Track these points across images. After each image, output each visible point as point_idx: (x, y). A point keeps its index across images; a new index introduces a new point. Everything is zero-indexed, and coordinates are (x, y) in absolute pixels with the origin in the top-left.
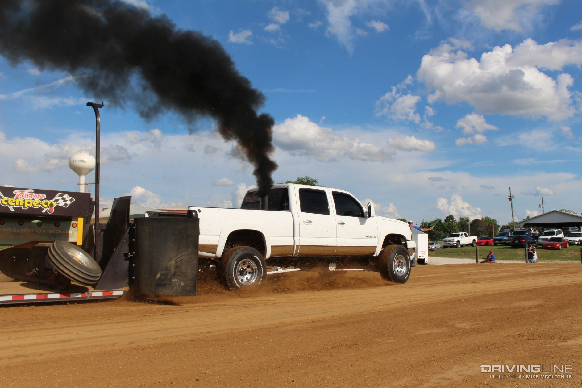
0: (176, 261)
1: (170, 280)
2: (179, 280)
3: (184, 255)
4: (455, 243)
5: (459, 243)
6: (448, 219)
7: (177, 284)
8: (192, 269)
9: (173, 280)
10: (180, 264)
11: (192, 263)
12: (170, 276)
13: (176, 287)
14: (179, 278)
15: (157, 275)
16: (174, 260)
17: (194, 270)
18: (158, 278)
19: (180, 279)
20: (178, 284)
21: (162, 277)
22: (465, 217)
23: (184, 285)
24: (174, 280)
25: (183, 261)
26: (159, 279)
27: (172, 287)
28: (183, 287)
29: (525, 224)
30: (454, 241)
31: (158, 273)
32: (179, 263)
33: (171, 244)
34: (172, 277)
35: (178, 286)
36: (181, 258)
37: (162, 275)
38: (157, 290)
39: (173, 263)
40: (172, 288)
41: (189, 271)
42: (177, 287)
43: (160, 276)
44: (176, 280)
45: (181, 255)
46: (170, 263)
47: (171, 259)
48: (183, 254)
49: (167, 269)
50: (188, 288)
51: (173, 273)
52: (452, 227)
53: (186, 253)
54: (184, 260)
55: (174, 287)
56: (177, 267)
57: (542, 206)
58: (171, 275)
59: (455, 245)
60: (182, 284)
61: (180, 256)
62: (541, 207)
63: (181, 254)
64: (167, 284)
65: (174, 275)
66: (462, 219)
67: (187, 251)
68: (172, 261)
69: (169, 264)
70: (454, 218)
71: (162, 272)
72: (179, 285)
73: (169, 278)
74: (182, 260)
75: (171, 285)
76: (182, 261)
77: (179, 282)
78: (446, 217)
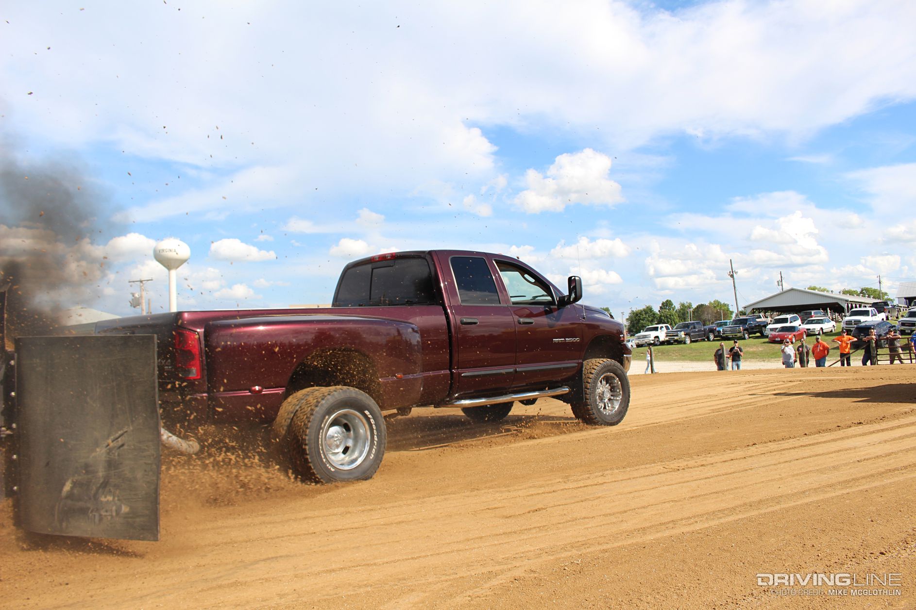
0: (109, 449)
1: (96, 497)
2: (116, 498)
3: (126, 432)
4: (652, 340)
5: (658, 339)
6: (664, 306)
7: (111, 510)
8: (145, 471)
9: (103, 499)
10: (119, 455)
11: (147, 453)
12: (94, 488)
13: (109, 518)
14: (117, 492)
15: (63, 485)
16: (105, 445)
17: (151, 473)
18: (68, 492)
19: (118, 497)
20: (114, 508)
21: (75, 491)
22: (687, 302)
23: (128, 513)
24: (105, 497)
25: (125, 447)
26: (70, 496)
27: (101, 515)
28: (126, 516)
29: (753, 309)
30: (650, 337)
31: (66, 480)
32: (116, 454)
33: (94, 405)
34: (100, 490)
35: (114, 514)
36: (119, 439)
37: (75, 484)
38: (64, 524)
39: (100, 453)
40: (101, 519)
41: (139, 475)
42: (112, 516)
43: (72, 488)
44: (110, 498)
45: (120, 433)
46: (94, 454)
47: (97, 444)
48: (125, 430)
49: (87, 468)
50: (138, 520)
51: (101, 480)
52: (670, 315)
53: (131, 428)
54: (126, 444)
55: (105, 516)
56: (111, 464)
57: (780, 282)
58: (98, 485)
59: (652, 342)
60: (125, 509)
61: (117, 435)
62: (780, 284)
63: (120, 430)
64: (88, 509)
65: (105, 484)
66: (683, 305)
67: (132, 422)
68: (98, 450)
69: (91, 457)
70: (673, 304)
71: (77, 478)
72: (118, 512)
73: (93, 492)
74: (123, 445)
75: (98, 510)
76: (121, 448)
77: (118, 503)
78: (662, 302)
